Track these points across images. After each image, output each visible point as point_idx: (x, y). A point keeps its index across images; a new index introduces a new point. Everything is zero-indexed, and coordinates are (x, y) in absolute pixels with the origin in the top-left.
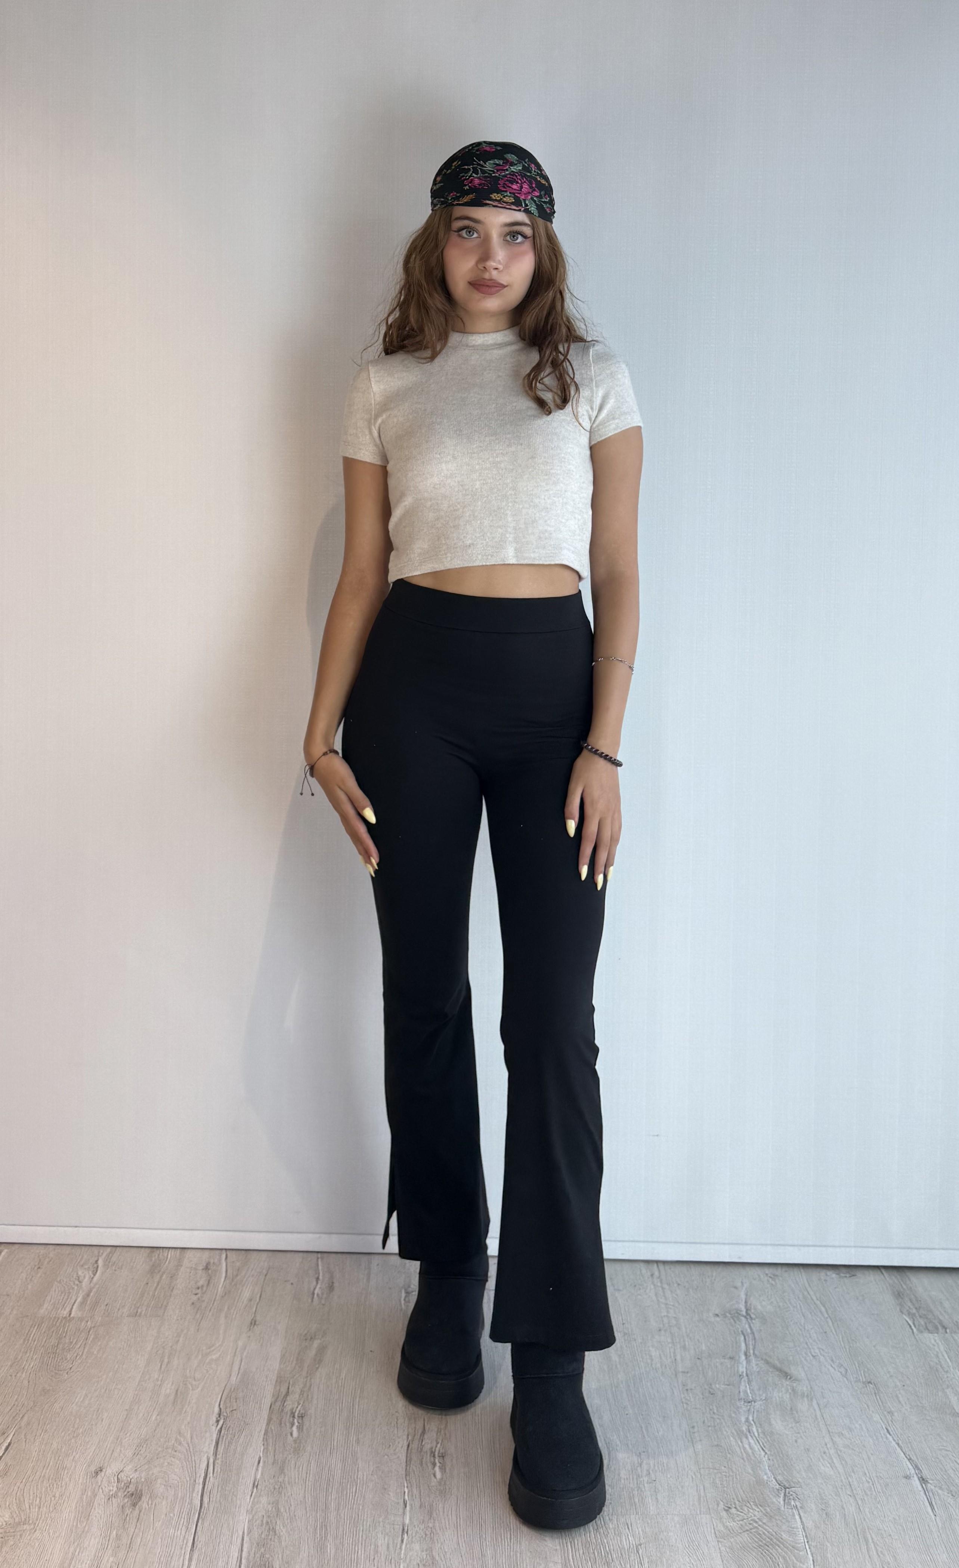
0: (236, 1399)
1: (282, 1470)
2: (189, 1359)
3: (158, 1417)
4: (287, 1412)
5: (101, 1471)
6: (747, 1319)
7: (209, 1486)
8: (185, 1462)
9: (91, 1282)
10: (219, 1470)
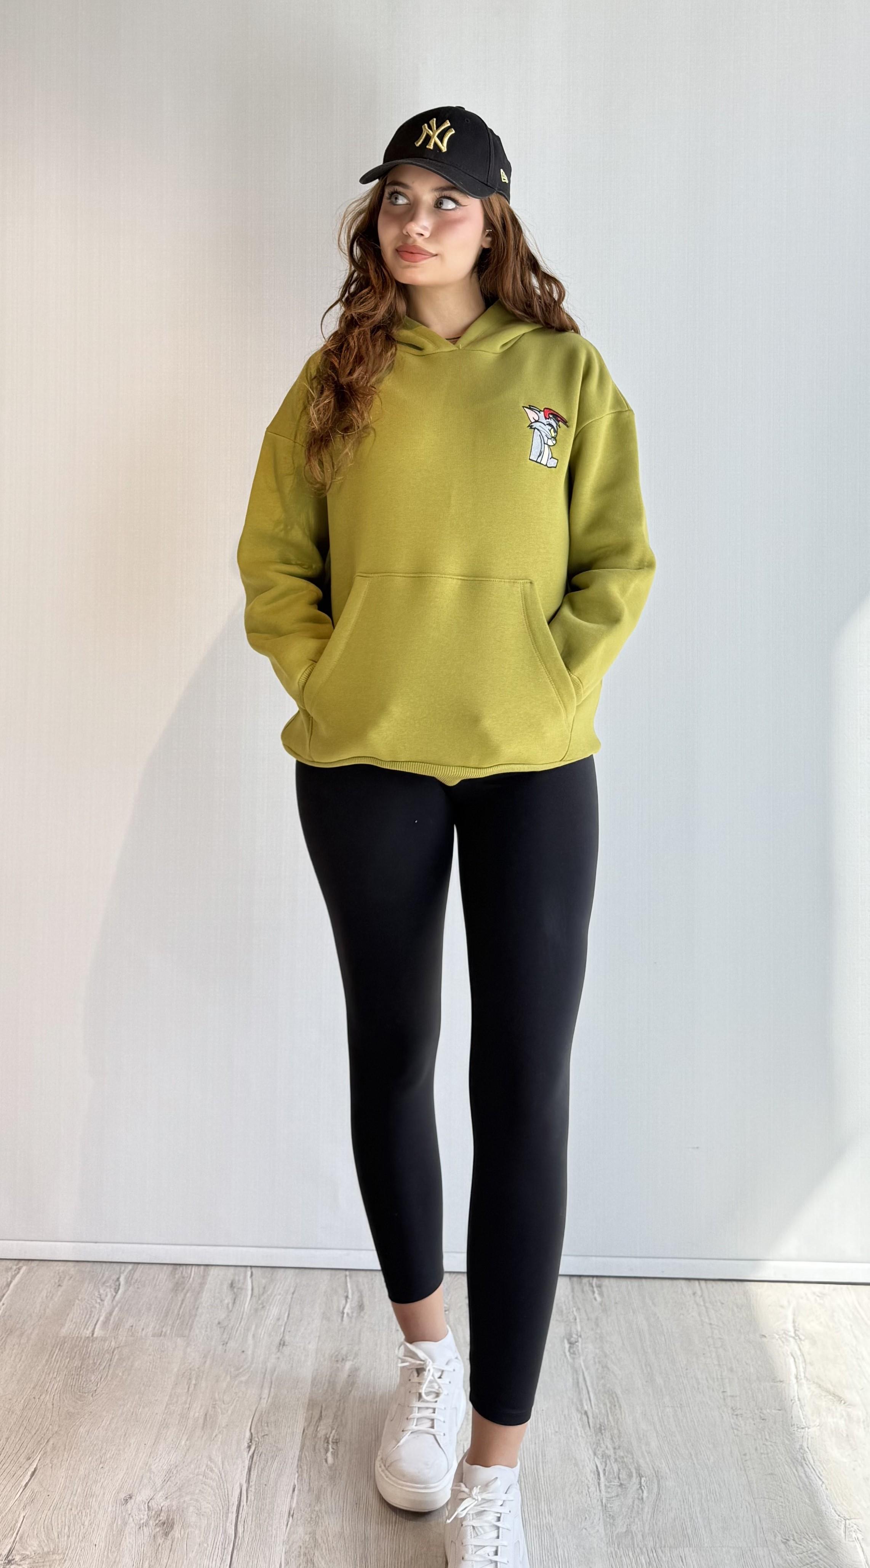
0: (267, 1423)
1: (318, 1498)
2: (217, 1381)
3: (188, 1443)
4: (321, 1437)
5: (131, 1498)
6: (796, 1339)
7: (243, 1514)
8: (217, 1489)
9: (113, 1301)
10: (253, 1498)
